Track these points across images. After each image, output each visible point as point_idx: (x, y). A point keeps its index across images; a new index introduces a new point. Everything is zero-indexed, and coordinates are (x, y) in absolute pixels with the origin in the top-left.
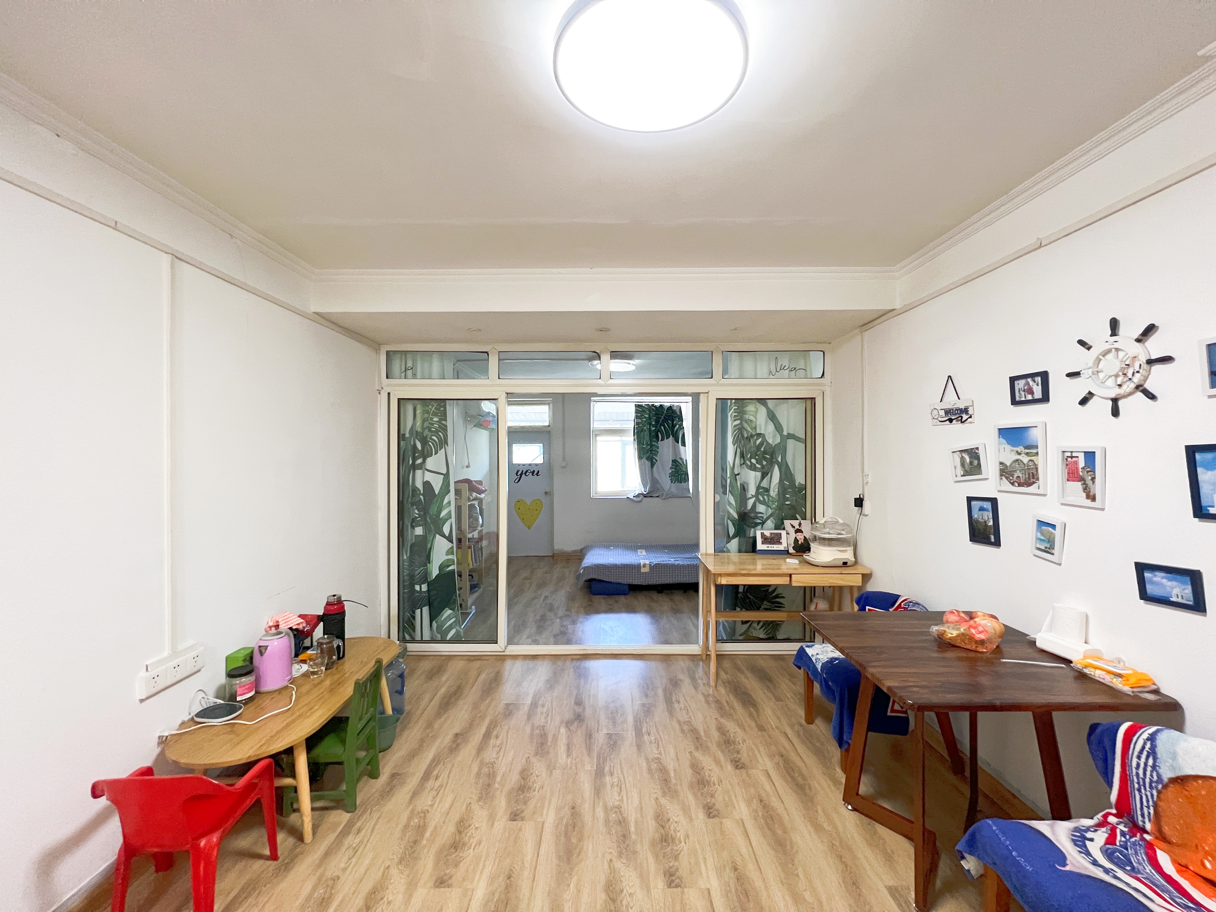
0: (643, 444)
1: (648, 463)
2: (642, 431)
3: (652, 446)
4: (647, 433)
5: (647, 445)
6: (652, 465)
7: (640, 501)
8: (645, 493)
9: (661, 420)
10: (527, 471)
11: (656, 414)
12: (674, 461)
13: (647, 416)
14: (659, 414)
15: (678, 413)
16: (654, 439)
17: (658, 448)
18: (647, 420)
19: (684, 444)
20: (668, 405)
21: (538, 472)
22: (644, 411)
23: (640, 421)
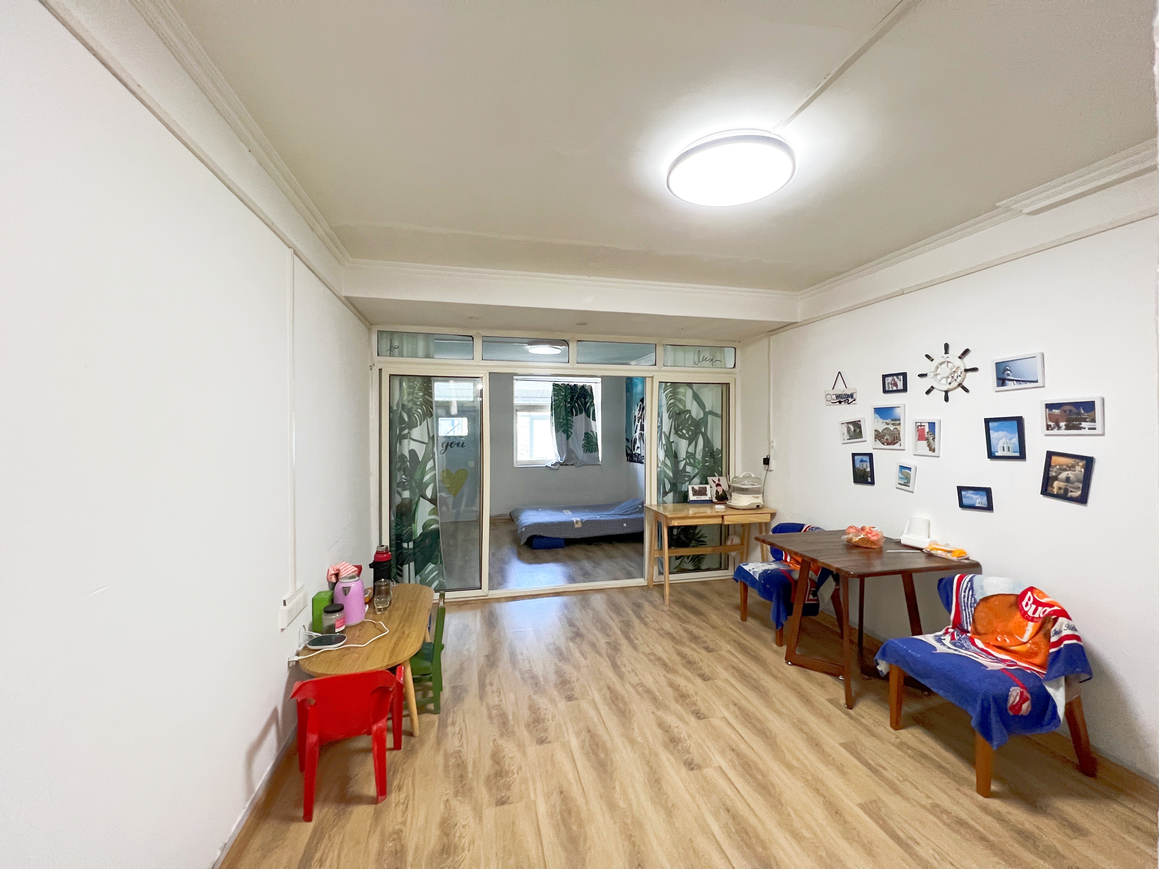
0: (560, 419)
1: (564, 436)
2: (559, 406)
3: (567, 420)
4: (563, 409)
5: (563, 419)
6: (568, 437)
7: (557, 469)
8: (562, 462)
9: (575, 398)
10: (452, 443)
11: (571, 392)
12: (586, 434)
13: (563, 394)
14: (573, 393)
15: (590, 392)
16: (570, 414)
17: (573, 422)
18: (563, 397)
19: (594, 419)
20: (581, 384)
21: (463, 443)
22: (562, 390)
23: (557, 398)
